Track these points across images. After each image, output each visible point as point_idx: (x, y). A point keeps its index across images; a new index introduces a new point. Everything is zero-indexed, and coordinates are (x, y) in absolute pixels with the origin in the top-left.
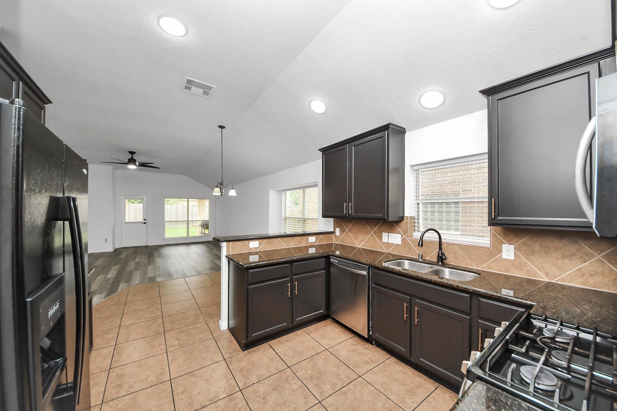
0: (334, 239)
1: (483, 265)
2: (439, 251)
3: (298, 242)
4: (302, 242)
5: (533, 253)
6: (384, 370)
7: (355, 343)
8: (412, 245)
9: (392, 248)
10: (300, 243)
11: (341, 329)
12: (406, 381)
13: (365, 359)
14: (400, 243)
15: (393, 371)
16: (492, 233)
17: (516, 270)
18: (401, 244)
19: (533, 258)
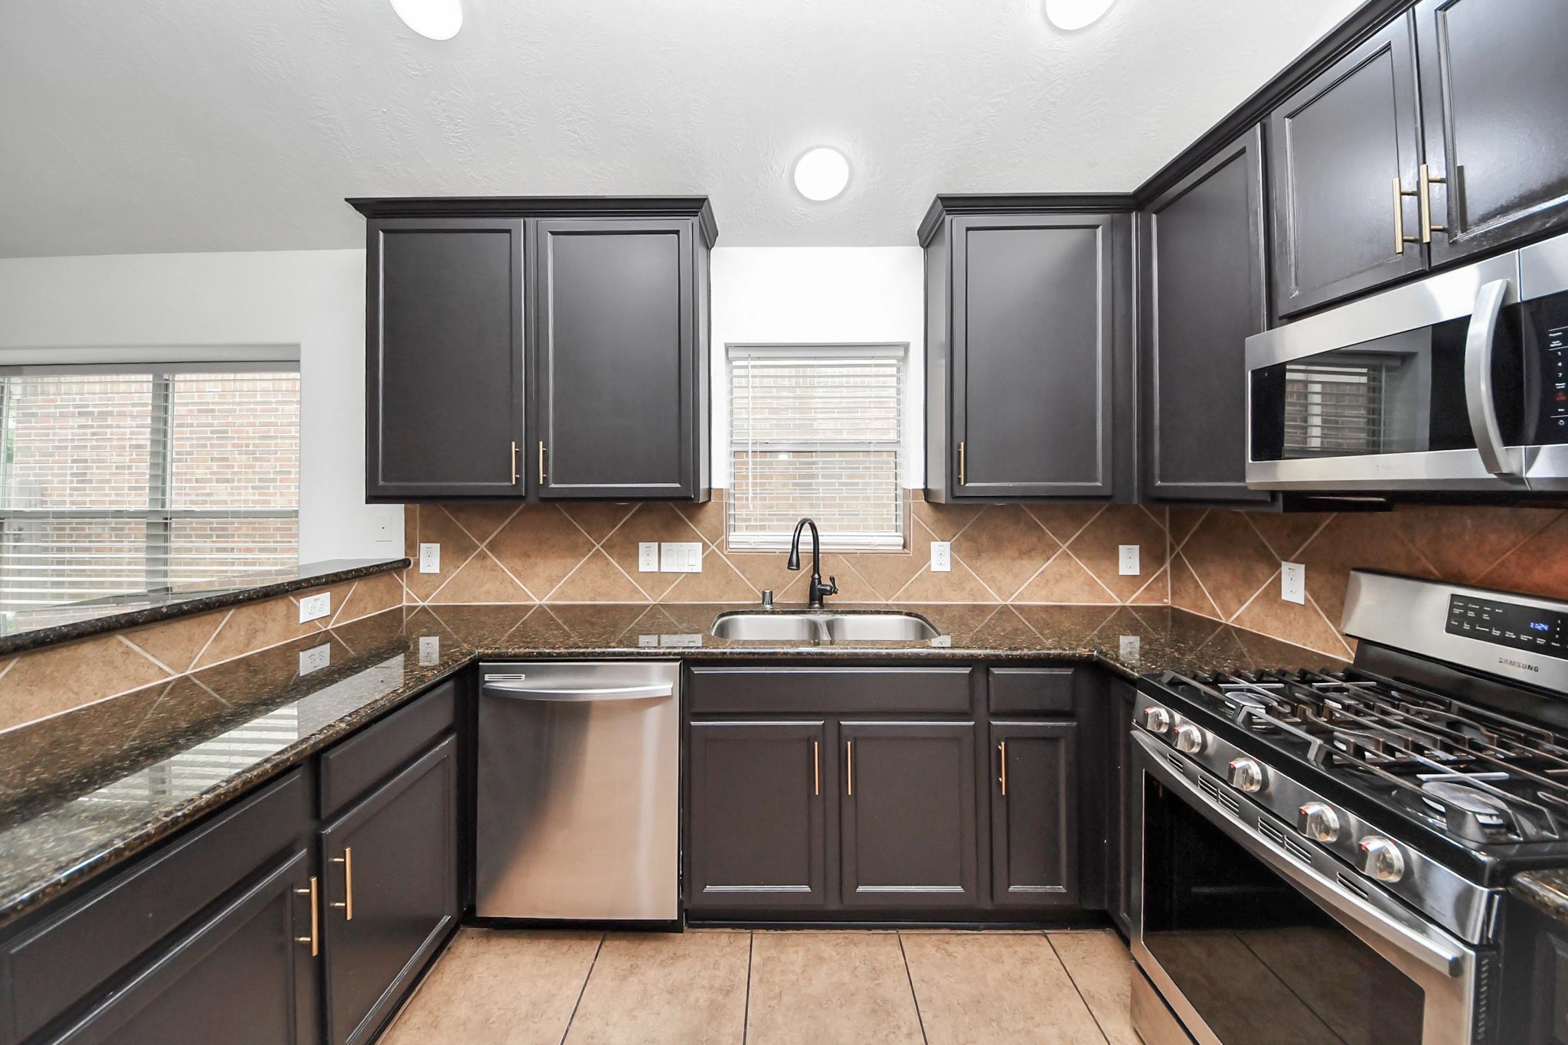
0: (405, 589)
1: (897, 592)
2: (814, 574)
3: (242, 633)
4: (264, 630)
5: (979, 554)
6: (772, 994)
7: (625, 963)
8: (735, 569)
9: (672, 586)
10: (253, 634)
11: (536, 943)
12: (844, 984)
13: (701, 1001)
14: (698, 568)
15: (793, 977)
16: (914, 521)
17: (954, 590)
18: (701, 571)
19: (979, 563)
